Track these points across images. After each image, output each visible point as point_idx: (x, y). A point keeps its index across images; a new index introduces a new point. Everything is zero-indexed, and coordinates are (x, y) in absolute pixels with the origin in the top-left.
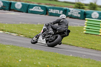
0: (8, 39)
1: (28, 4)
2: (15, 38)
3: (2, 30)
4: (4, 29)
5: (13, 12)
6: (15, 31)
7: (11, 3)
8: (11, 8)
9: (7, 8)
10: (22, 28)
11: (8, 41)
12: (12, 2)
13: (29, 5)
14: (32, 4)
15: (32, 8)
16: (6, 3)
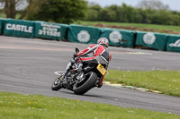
0: (131, 98)
1: (167, 35)
2: (145, 95)
3: (121, 83)
4: (124, 80)
5: (140, 50)
6: (143, 84)
7: (135, 35)
8: (137, 43)
9: (130, 43)
10: (156, 78)
11: (132, 102)
12: (138, 32)
13: (168, 37)
14: (173, 35)
15: (174, 43)
16: (128, 34)
